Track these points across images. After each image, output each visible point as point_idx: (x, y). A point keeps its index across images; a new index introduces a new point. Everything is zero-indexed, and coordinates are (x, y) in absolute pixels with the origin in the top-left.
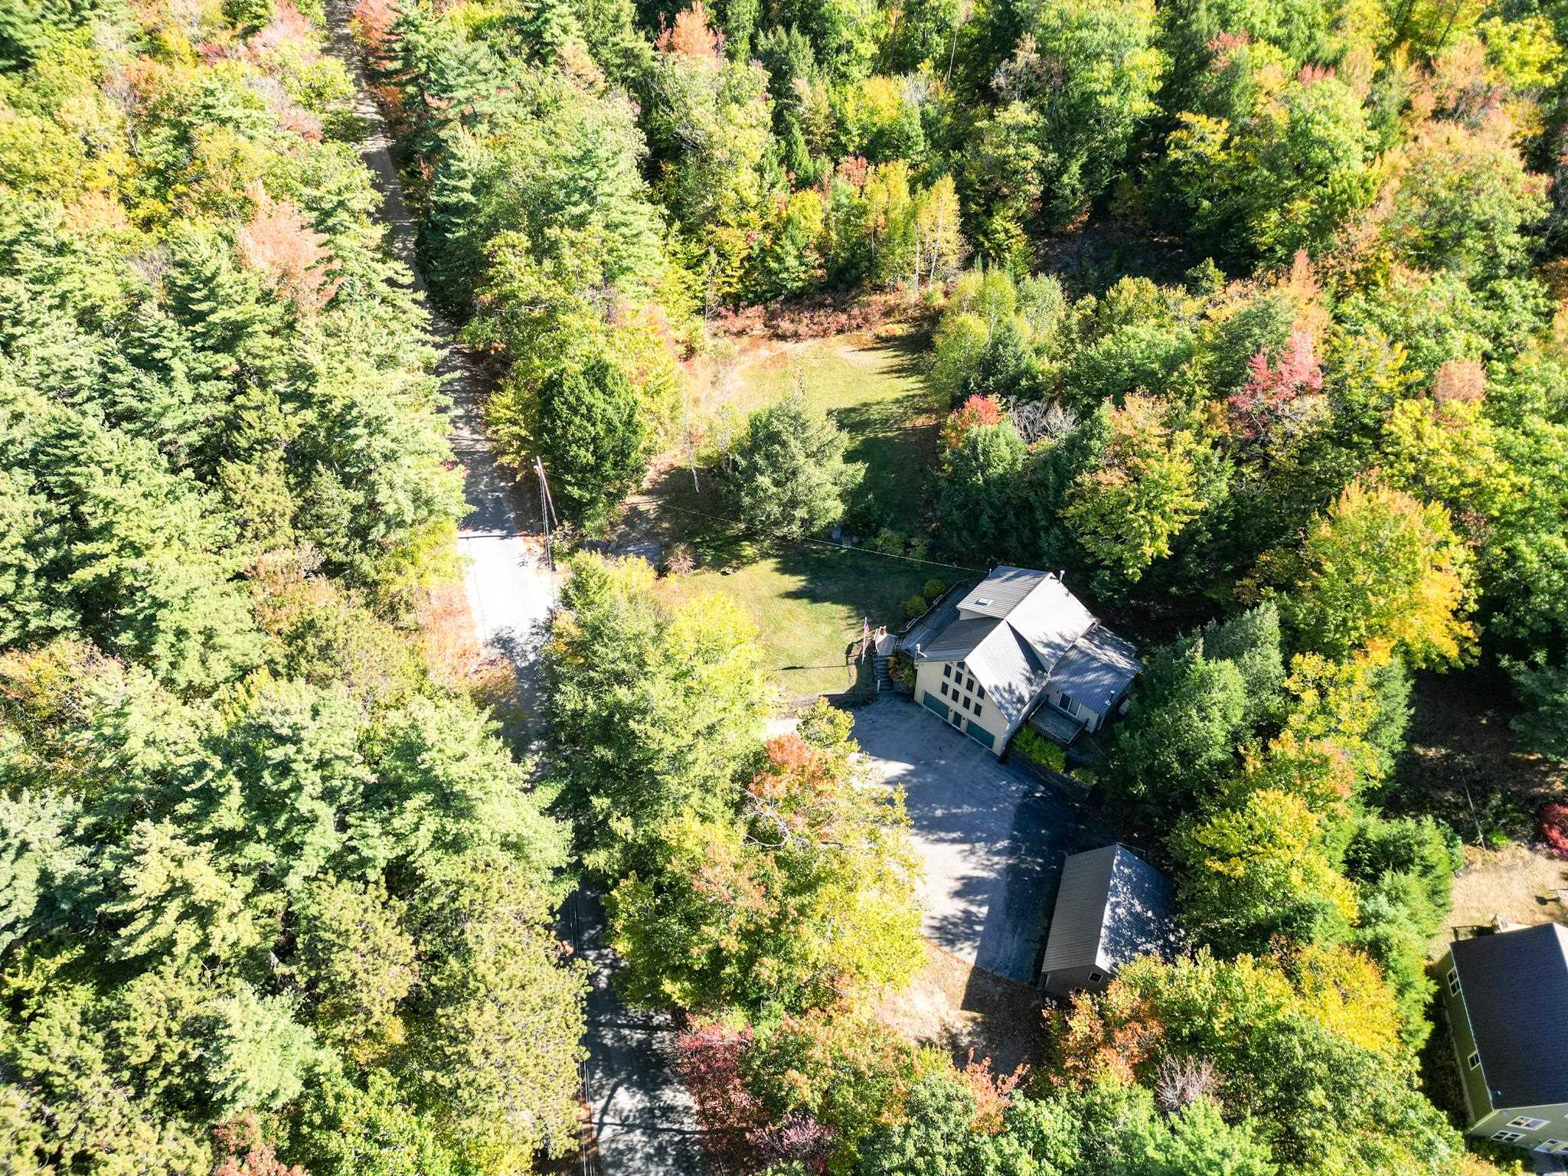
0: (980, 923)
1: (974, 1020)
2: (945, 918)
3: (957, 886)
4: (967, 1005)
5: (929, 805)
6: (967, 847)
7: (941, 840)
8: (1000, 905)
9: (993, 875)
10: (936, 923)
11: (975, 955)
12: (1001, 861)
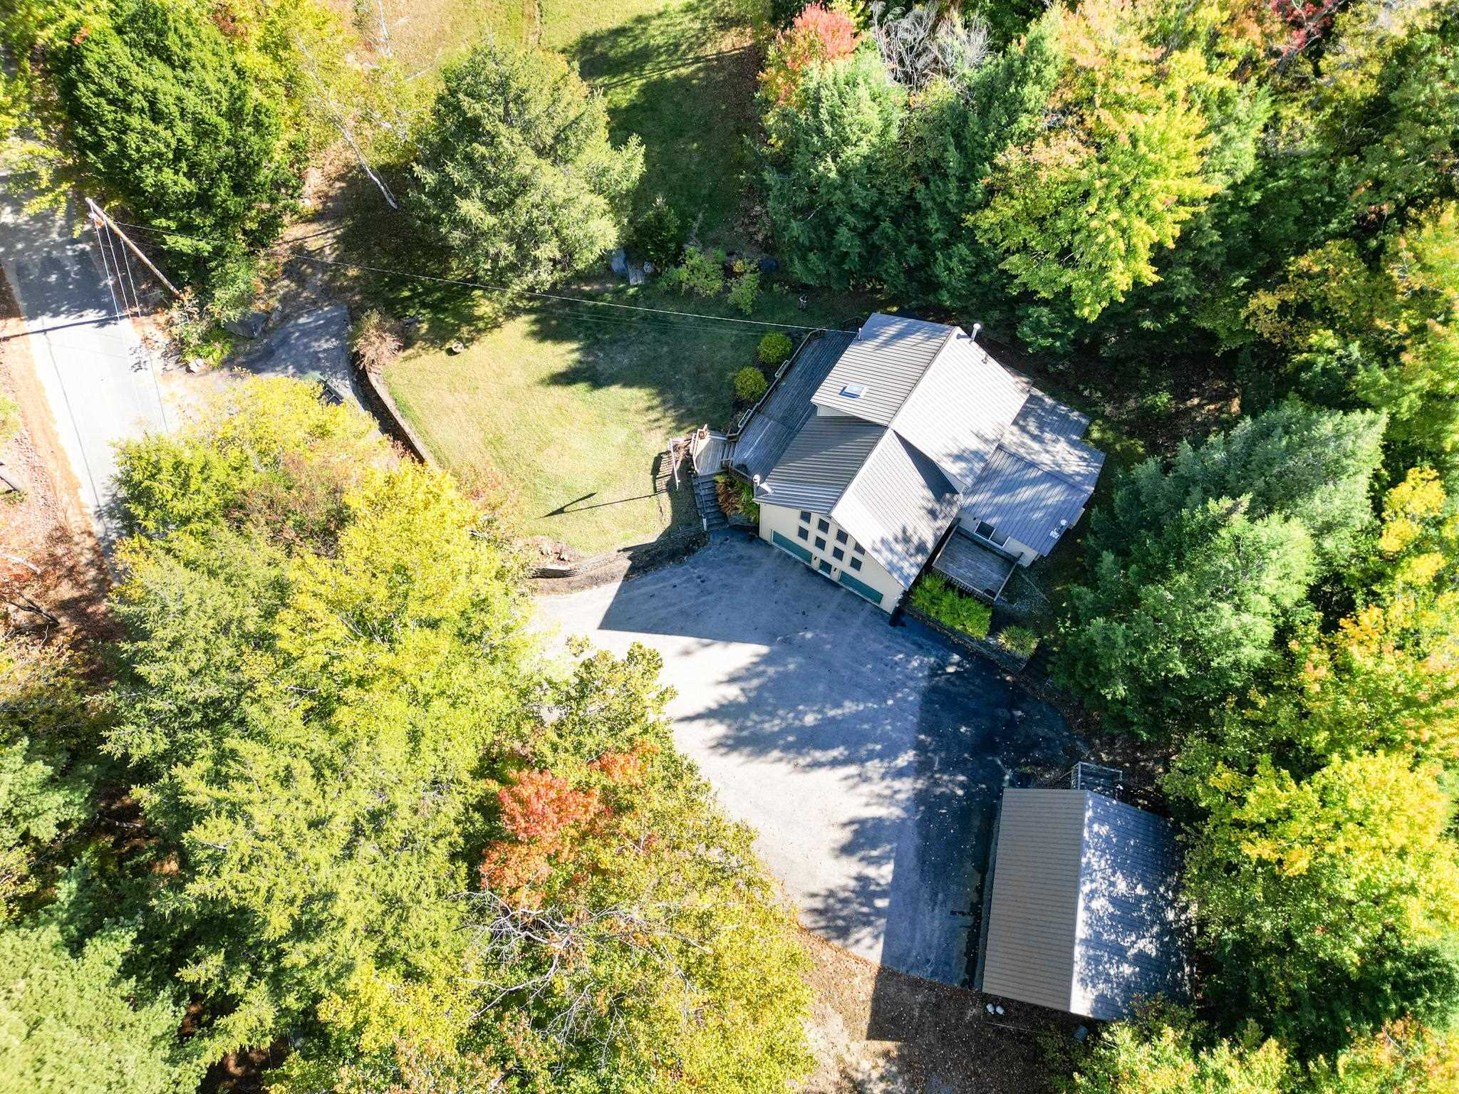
0: (883, 894)
1: (886, 1054)
2: (831, 894)
3: (845, 835)
4: (876, 1032)
5: (793, 708)
6: (853, 770)
7: (817, 765)
8: (911, 860)
9: (895, 812)
10: (818, 904)
11: (879, 947)
12: (906, 787)
